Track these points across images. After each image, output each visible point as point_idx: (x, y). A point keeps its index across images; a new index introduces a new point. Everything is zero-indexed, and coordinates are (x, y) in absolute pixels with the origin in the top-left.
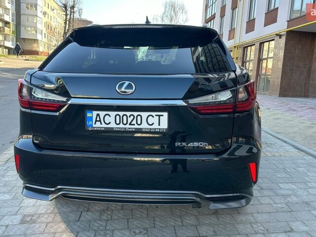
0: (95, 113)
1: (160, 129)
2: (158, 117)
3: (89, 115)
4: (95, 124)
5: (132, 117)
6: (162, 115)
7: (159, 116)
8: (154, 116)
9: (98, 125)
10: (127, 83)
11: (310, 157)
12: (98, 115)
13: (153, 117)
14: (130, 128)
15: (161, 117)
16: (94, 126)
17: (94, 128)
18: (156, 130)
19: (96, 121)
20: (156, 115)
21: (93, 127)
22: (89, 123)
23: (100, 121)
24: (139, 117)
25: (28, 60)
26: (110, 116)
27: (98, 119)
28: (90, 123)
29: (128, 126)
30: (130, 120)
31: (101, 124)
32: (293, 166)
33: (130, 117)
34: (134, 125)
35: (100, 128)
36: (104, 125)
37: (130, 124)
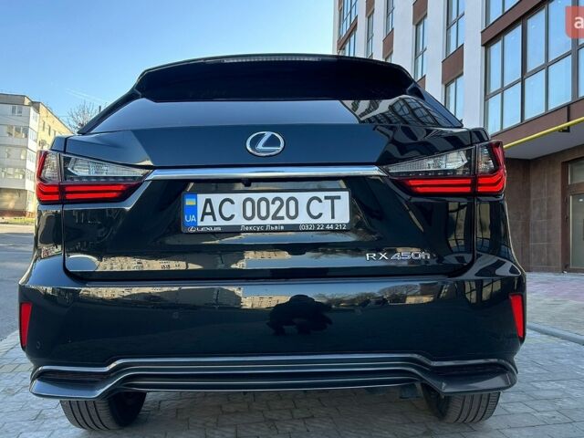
0: (202, 198)
1: (334, 224)
2: (330, 201)
3: (189, 202)
4: (202, 220)
5: (278, 203)
6: (339, 198)
7: (332, 199)
8: (323, 199)
9: (208, 221)
10: (268, 134)
11: (573, 344)
12: (208, 201)
13: (320, 201)
14: (273, 226)
15: (336, 201)
16: (200, 224)
17: (200, 227)
18: (328, 227)
19: (205, 213)
20: (326, 198)
21: (196, 227)
22: (189, 219)
23: (212, 213)
24: (292, 204)
25: (7, 223)
26: (232, 202)
27: (208, 210)
28: (192, 219)
29: (269, 221)
30: (273, 208)
31: (215, 220)
32: (547, 357)
33: (273, 203)
34: (282, 218)
35: (213, 227)
36: (220, 222)
37: (275, 217)
